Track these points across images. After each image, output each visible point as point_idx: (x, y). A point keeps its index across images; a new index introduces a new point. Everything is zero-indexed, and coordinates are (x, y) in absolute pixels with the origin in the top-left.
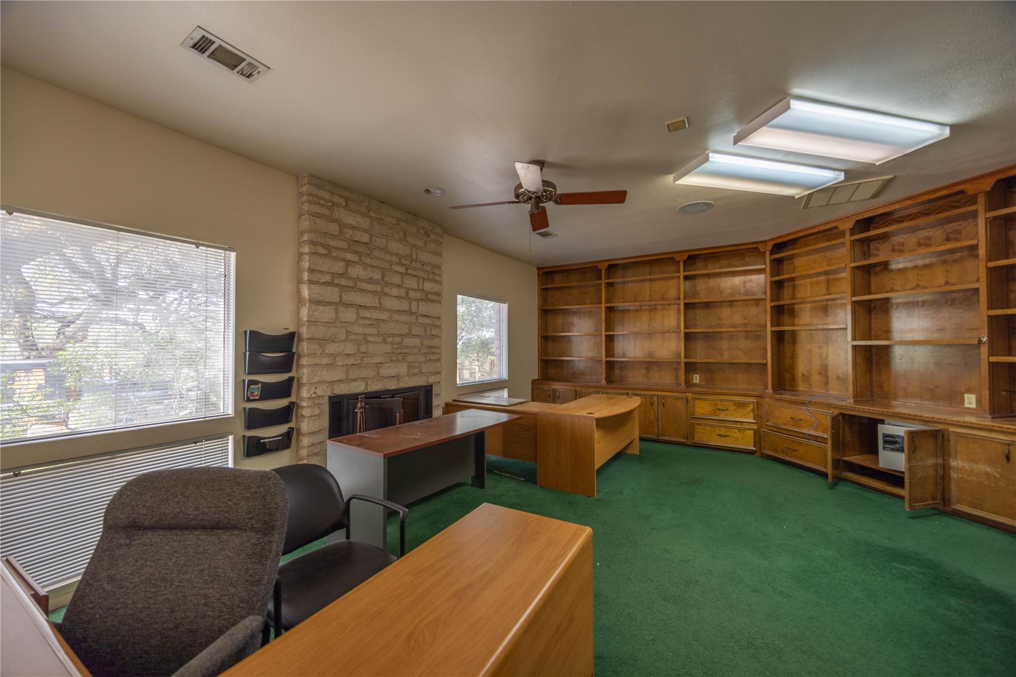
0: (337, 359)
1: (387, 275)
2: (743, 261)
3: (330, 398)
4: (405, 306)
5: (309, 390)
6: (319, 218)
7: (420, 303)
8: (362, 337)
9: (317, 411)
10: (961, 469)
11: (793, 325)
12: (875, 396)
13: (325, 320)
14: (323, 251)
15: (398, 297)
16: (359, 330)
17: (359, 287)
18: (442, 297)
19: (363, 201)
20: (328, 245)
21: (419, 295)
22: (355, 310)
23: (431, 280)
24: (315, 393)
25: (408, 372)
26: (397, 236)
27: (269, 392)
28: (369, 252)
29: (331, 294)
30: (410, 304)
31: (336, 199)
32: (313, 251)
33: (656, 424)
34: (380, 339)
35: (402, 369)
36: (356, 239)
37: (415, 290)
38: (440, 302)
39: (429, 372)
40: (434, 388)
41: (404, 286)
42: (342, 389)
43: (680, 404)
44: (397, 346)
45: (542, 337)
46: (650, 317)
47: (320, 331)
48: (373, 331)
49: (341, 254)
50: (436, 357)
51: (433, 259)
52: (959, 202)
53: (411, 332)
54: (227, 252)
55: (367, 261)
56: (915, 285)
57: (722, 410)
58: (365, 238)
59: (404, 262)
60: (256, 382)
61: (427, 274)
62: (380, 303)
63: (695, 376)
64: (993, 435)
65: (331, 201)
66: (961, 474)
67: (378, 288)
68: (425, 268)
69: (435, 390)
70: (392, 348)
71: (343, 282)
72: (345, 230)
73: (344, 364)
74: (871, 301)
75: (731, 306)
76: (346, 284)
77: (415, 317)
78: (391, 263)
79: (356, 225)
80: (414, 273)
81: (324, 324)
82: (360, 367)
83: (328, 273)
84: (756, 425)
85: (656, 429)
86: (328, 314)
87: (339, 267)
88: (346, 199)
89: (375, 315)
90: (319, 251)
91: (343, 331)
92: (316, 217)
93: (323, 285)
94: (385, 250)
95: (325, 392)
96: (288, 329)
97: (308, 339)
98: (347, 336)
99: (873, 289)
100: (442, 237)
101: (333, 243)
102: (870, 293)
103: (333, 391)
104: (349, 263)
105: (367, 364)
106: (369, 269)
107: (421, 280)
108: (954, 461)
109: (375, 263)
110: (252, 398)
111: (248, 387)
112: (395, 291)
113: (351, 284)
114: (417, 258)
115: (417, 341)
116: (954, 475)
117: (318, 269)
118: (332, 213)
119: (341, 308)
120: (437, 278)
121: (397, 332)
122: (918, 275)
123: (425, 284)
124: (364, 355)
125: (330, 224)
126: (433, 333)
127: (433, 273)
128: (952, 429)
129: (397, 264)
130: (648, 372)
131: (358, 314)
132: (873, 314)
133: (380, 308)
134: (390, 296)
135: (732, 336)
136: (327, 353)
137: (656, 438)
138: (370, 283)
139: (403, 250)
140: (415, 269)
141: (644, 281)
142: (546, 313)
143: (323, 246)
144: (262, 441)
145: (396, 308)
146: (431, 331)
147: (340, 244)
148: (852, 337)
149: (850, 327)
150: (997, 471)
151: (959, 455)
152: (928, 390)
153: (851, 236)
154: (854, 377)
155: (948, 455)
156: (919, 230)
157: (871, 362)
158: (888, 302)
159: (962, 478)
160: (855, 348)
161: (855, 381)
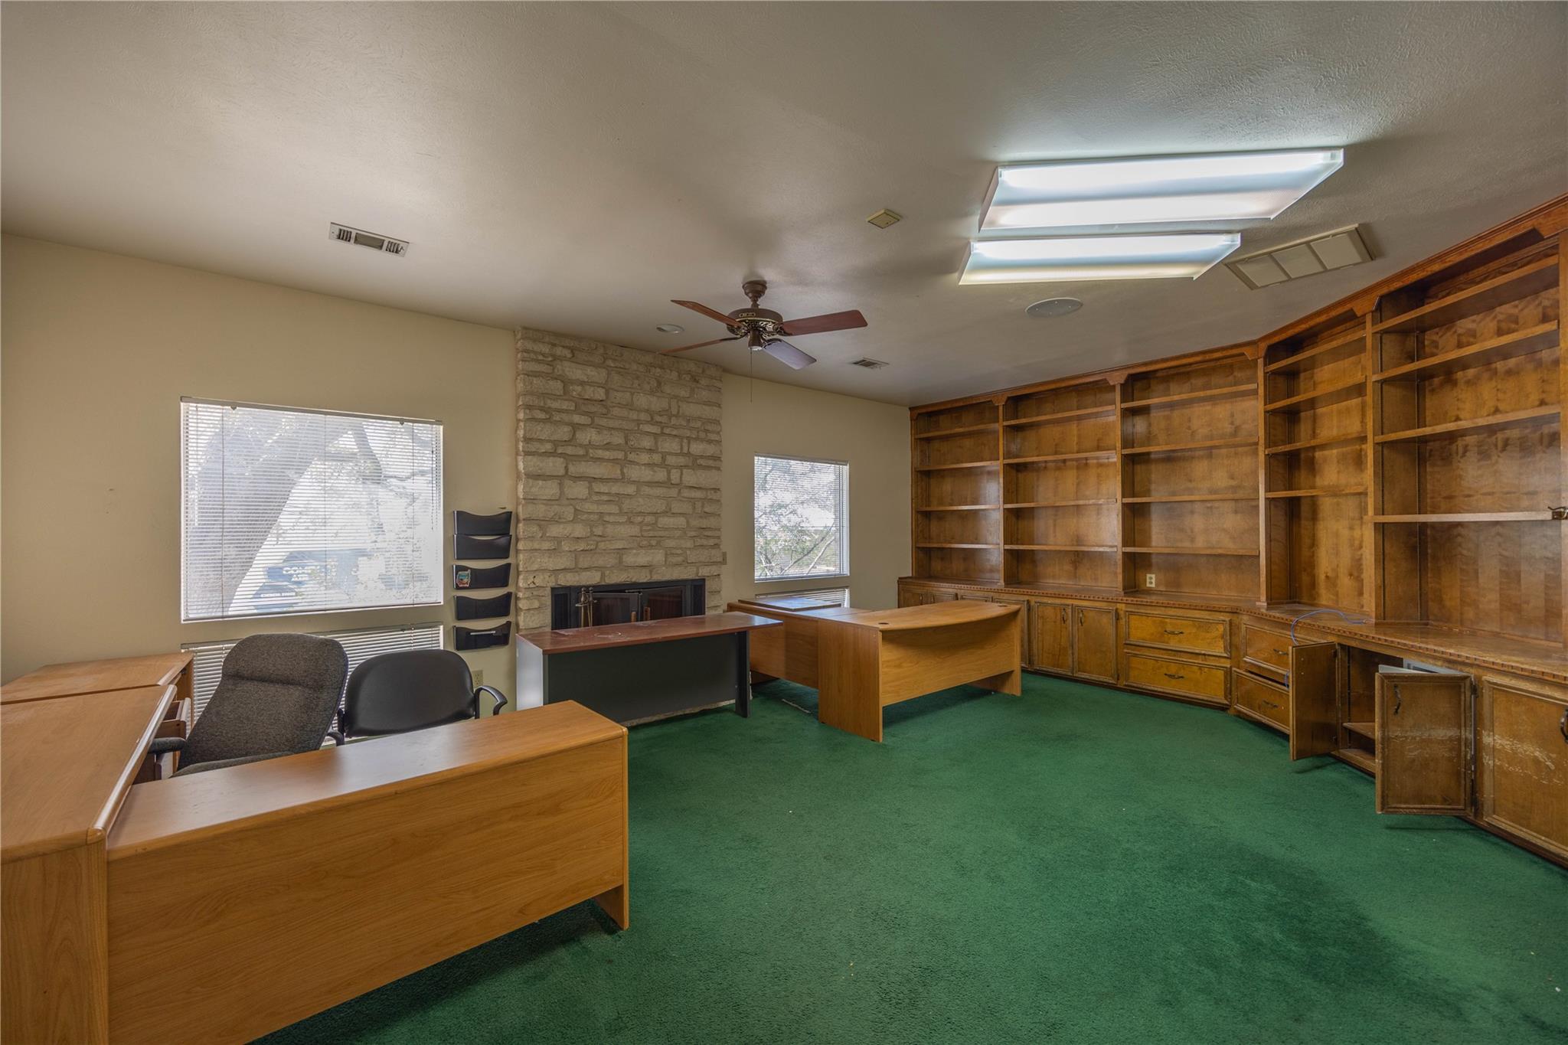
0: (563, 543)
1: (632, 438)
2: (1231, 378)
3: (553, 589)
4: (661, 475)
5: (526, 579)
6: (536, 377)
7: (685, 471)
8: (596, 517)
9: (536, 604)
10: (1499, 750)
11: (1313, 487)
12: (1431, 619)
13: (545, 498)
14: (542, 415)
15: (650, 465)
16: (594, 508)
17: (591, 455)
18: (721, 461)
19: (596, 348)
20: (549, 408)
21: (682, 460)
22: (586, 484)
23: (702, 440)
24: (534, 583)
25: (666, 561)
26: (647, 387)
27: (480, 580)
28: (604, 411)
29: (555, 465)
30: (669, 473)
31: (559, 351)
32: (530, 417)
33: (1070, 652)
34: (623, 519)
35: (658, 557)
36: (587, 397)
37: (676, 454)
38: (718, 469)
39: (700, 562)
40: (707, 583)
41: (660, 450)
42: (569, 580)
43: (1107, 622)
44: (649, 528)
45: (918, 512)
46: (1077, 478)
47: (540, 511)
48: (614, 509)
49: (565, 417)
50: (711, 542)
51: (708, 412)
53: (670, 509)
54: (434, 426)
55: (603, 422)
57: (1173, 633)
58: (600, 394)
59: (658, 418)
60: (465, 569)
61: (695, 432)
62: (623, 473)
63: (1148, 576)
64: (1547, 691)
65: (553, 356)
66: (1499, 760)
67: (620, 455)
68: (692, 424)
69: (709, 586)
70: (641, 531)
71: (570, 450)
72: (571, 387)
73: (573, 549)
74: (1425, 439)
75: (1210, 456)
76: (573, 453)
77: (677, 490)
78: (639, 422)
79: (586, 380)
80: (674, 433)
81: (545, 502)
82: (595, 553)
83: (549, 441)
84: (1229, 661)
85: (1070, 659)
86: (550, 489)
87: (563, 433)
88: (572, 350)
89: (615, 489)
90: (536, 417)
91: (571, 509)
92: (531, 376)
93: (541, 455)
94: (630, 406)
95: (547, 582)
96: (505, 508)
97: (524, 520)
98: (575, 515)
99: (1427, 417)
100: (721, 381)
101: (555, 405)
102: (1421, 424)
103: (557, 581)
104: (575, 427)
105: (604, 550)
106: (605, 432)
107: (685, 441)
108: (1489, 735)
109: (616, 424)
110: (461, 586)
111: (456, 574)
112: (645, 458)
113: (581, 452)
114: (678, 412)
115: (681, 521)
116: (1488, 761)
117: (535, 437)
118: (553, 369)
119: (568, 482)
120: (713, 437)
121: (649, 510)
122: (1497, 389)
123: (691, 445)
124: (599, 539)
125: (551, 382)
126: (706, 510)
127: (709, 430)
128: (1490, 677)
129: (648, 422)
130: (1076, 568)
131: (590, 488)
132: (1428, 464)
133: (623, 479)
134: (638, 464)
135: (1211, 507)
136: (549, 537)
137: (1070, 674)
138: (608, 450)
139: (657, 404)
140: (674, 427)
141: (1069, 419)
142: (925, 476)
143: (542, 409)
144: (472, 634)
145: (648, 479)
146: (703, 506)
147: (565, 405)
148: (1375, 509)
149: (1371, 490)
150: (1549, 758)
151: (1496, 724)
152: (1512, 606)
153: (1373, 324)
154: (1380, 582)
155: (1477, 725)
156: (1500, 305)
157: (1424, 554)
158: (1451, 443)
159: (1500, 767)
160: (1381, 528)
161: (1382, 588)
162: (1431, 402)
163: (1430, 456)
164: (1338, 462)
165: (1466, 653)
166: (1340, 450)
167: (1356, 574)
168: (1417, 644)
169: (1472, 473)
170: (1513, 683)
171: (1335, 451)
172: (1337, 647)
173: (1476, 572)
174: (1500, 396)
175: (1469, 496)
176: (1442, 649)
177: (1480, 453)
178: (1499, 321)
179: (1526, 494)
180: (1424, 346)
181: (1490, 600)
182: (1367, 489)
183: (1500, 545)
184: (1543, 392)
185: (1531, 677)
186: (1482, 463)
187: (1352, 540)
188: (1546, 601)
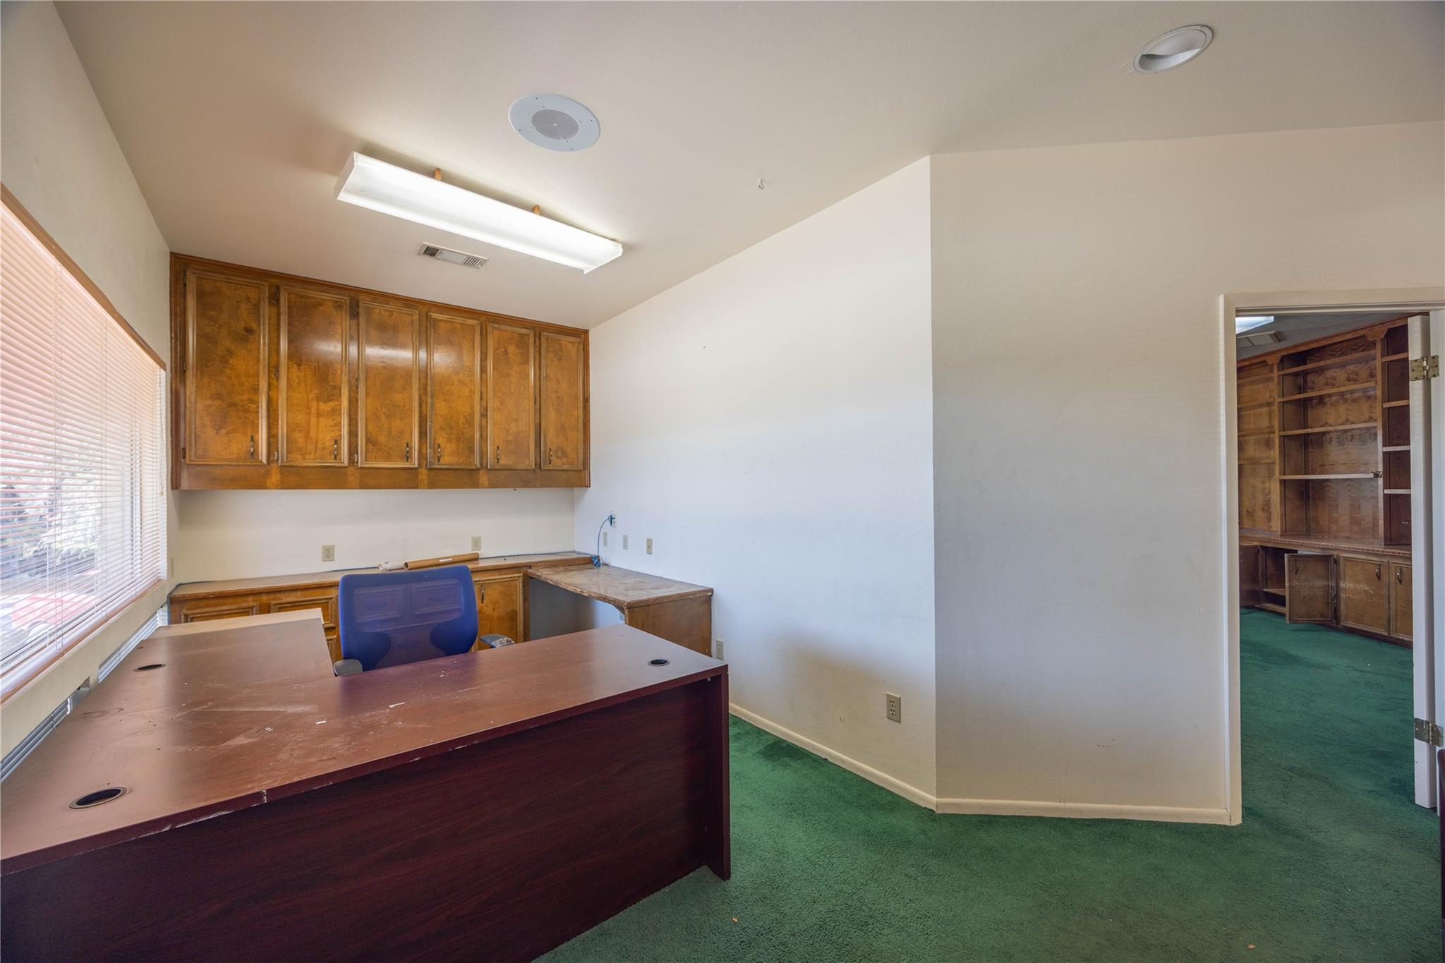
10: (1349, 589)
12: (1312, 531)
52: (1356, 345)
56: (1345, 420)
64: (1370, 558)
66: (1349, 594)
74: (1308, 434)
99: (1310, 423)
102: (1306, 427)
108: (1343, 582)
116: (1343, 595)
122: (1348, 409)
128: (1343, 555)
132: (1310, 447)
148: (1280, 471)
149: (1278, 461)
150: (1372, 589)
151: (1347, 577)
152: (1355, 522)
153: (1279, 370)
154: (1283, 512)
155: (1337, 578)
156: (1349, 365)
157: (1308, 496)
158: (1322, 436)
159: (1349, 597)
160: (1284, 483)
161: (1284, 515)
162: (1311, 414)
163: (1311, 443)
164: (1255, 444)
165: (1331, 544)
166: (1256, 437)
167: (1266, 509)
168: (1305, 542)
169: (1334, 452)
170: (1355, 556)
171: (1252, 437)
172: (1259, 548)
173: (1337, 506)
174: (1349, 413)
175: (1333, 465)
176: (1319, 543)
177: (1338, 442)
178: (1348, 374)
179: (1363, 464)
180: (1307, 383)
181: (1345, 520)
182: (1275, 461)
183: (1349, 490)
184: (1371, 412)
185: (1363, 552)
186: (1339, 447)
187: (1264, 489)
188: (1373, 519)
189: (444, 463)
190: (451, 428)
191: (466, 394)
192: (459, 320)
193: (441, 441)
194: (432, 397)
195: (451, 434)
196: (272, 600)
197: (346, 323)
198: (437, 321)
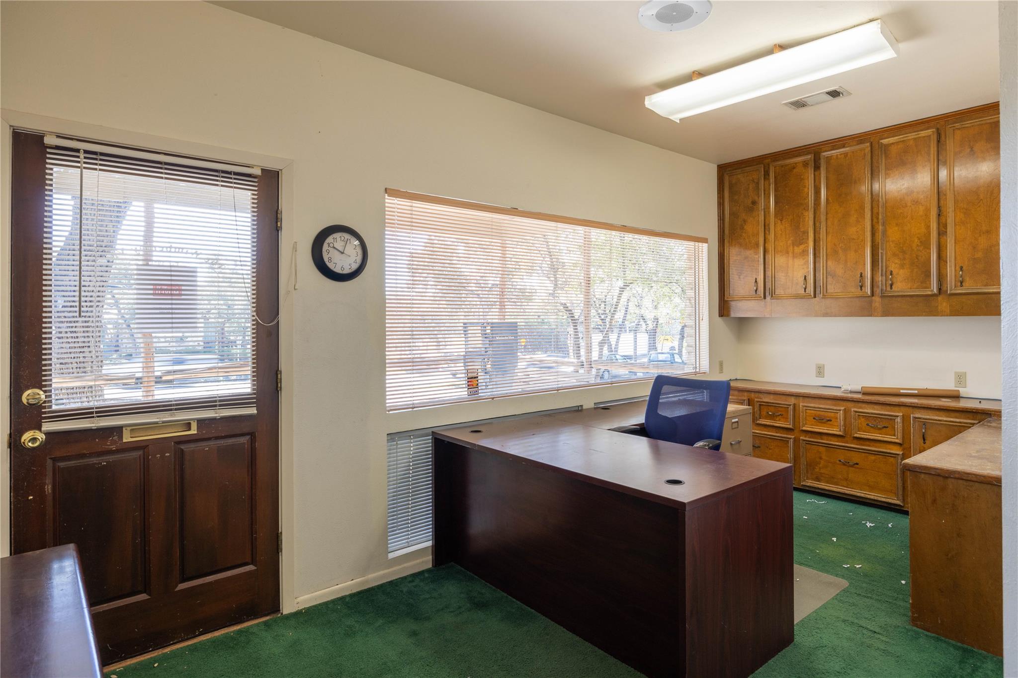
189: (896, 290)
190: (904, 252)
191: (921, 213)
192: (912, 136)
193: (893, 267)
194: (883, 225)
195: (904, 259)
196: (757, 398)
197: (811, 176)
198: (887, 146)
